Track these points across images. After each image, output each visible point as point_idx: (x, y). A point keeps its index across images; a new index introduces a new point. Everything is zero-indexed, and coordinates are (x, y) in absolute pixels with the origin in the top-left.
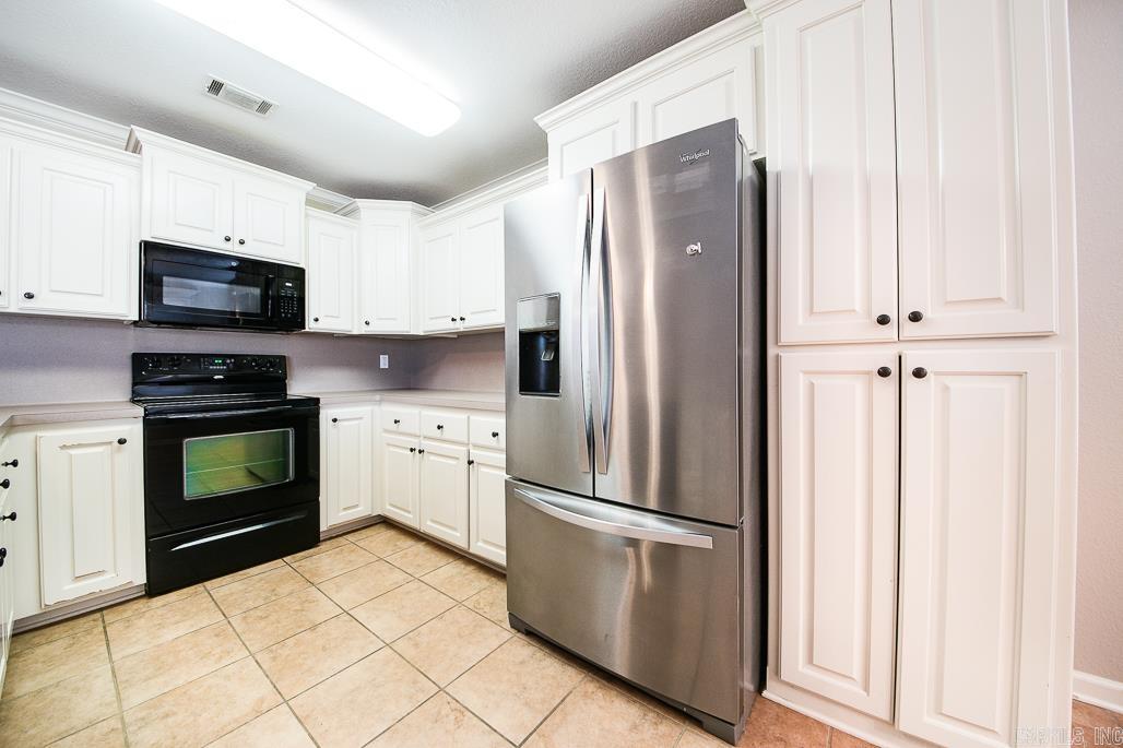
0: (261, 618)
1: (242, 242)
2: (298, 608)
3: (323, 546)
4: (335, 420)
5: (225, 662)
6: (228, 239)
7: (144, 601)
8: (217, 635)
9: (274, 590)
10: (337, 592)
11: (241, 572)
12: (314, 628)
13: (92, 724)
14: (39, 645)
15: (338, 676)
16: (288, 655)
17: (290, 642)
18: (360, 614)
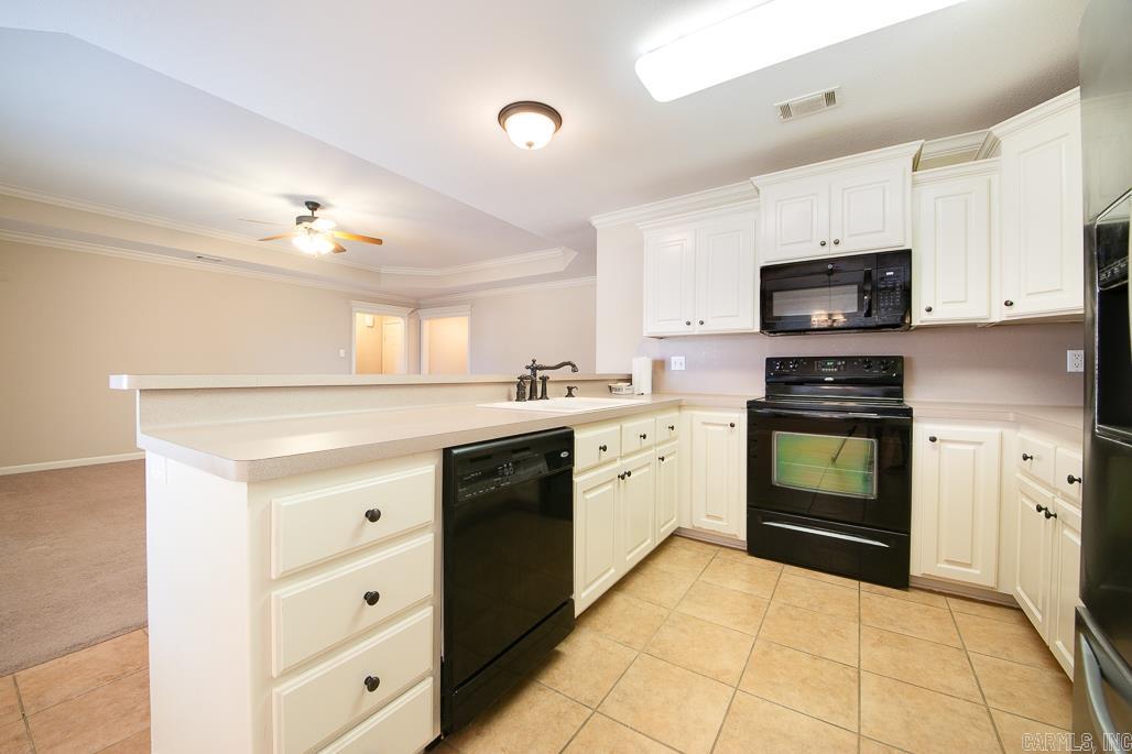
0: (791, 617)
1: (837, 243)
2: (824, 631)
3: (911, 594)
4: (933, 439)
5: (739, 628)
6: (823, 244)
7: (744, 554)
8: (753, 606)
9: (824, 603)
10: (874, 645)
11: (816, 573)
12: (815, 657)
13: (659, 605)
14: (685, 548)
15: (786, 711)
16: (775, 660)
17: (788, 652)
18: (869, 683)
